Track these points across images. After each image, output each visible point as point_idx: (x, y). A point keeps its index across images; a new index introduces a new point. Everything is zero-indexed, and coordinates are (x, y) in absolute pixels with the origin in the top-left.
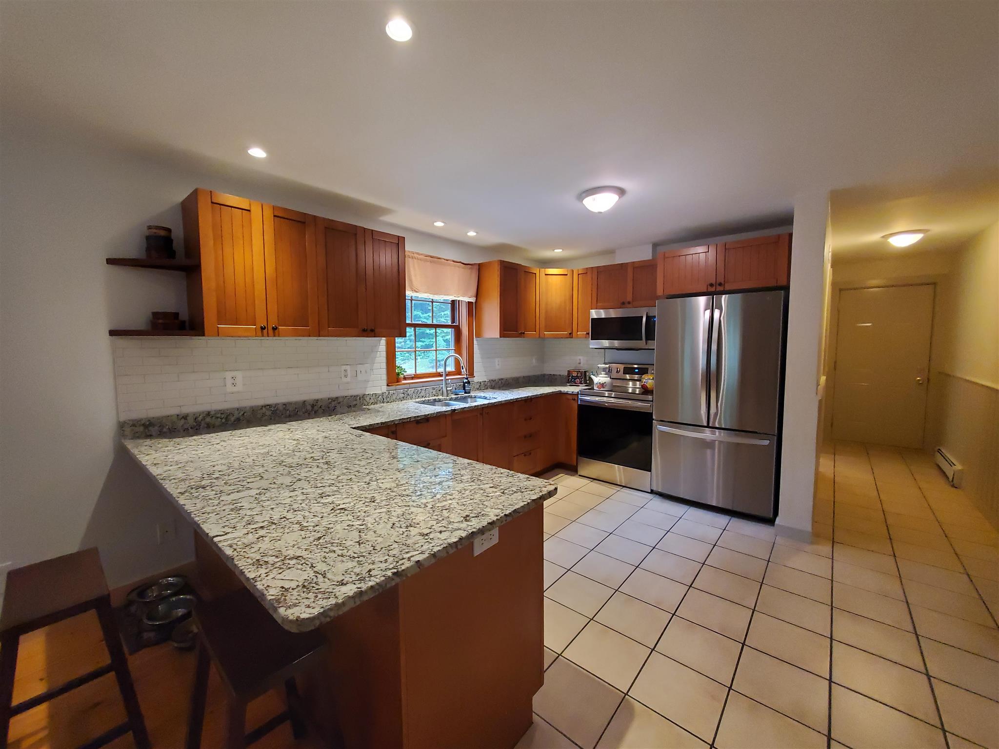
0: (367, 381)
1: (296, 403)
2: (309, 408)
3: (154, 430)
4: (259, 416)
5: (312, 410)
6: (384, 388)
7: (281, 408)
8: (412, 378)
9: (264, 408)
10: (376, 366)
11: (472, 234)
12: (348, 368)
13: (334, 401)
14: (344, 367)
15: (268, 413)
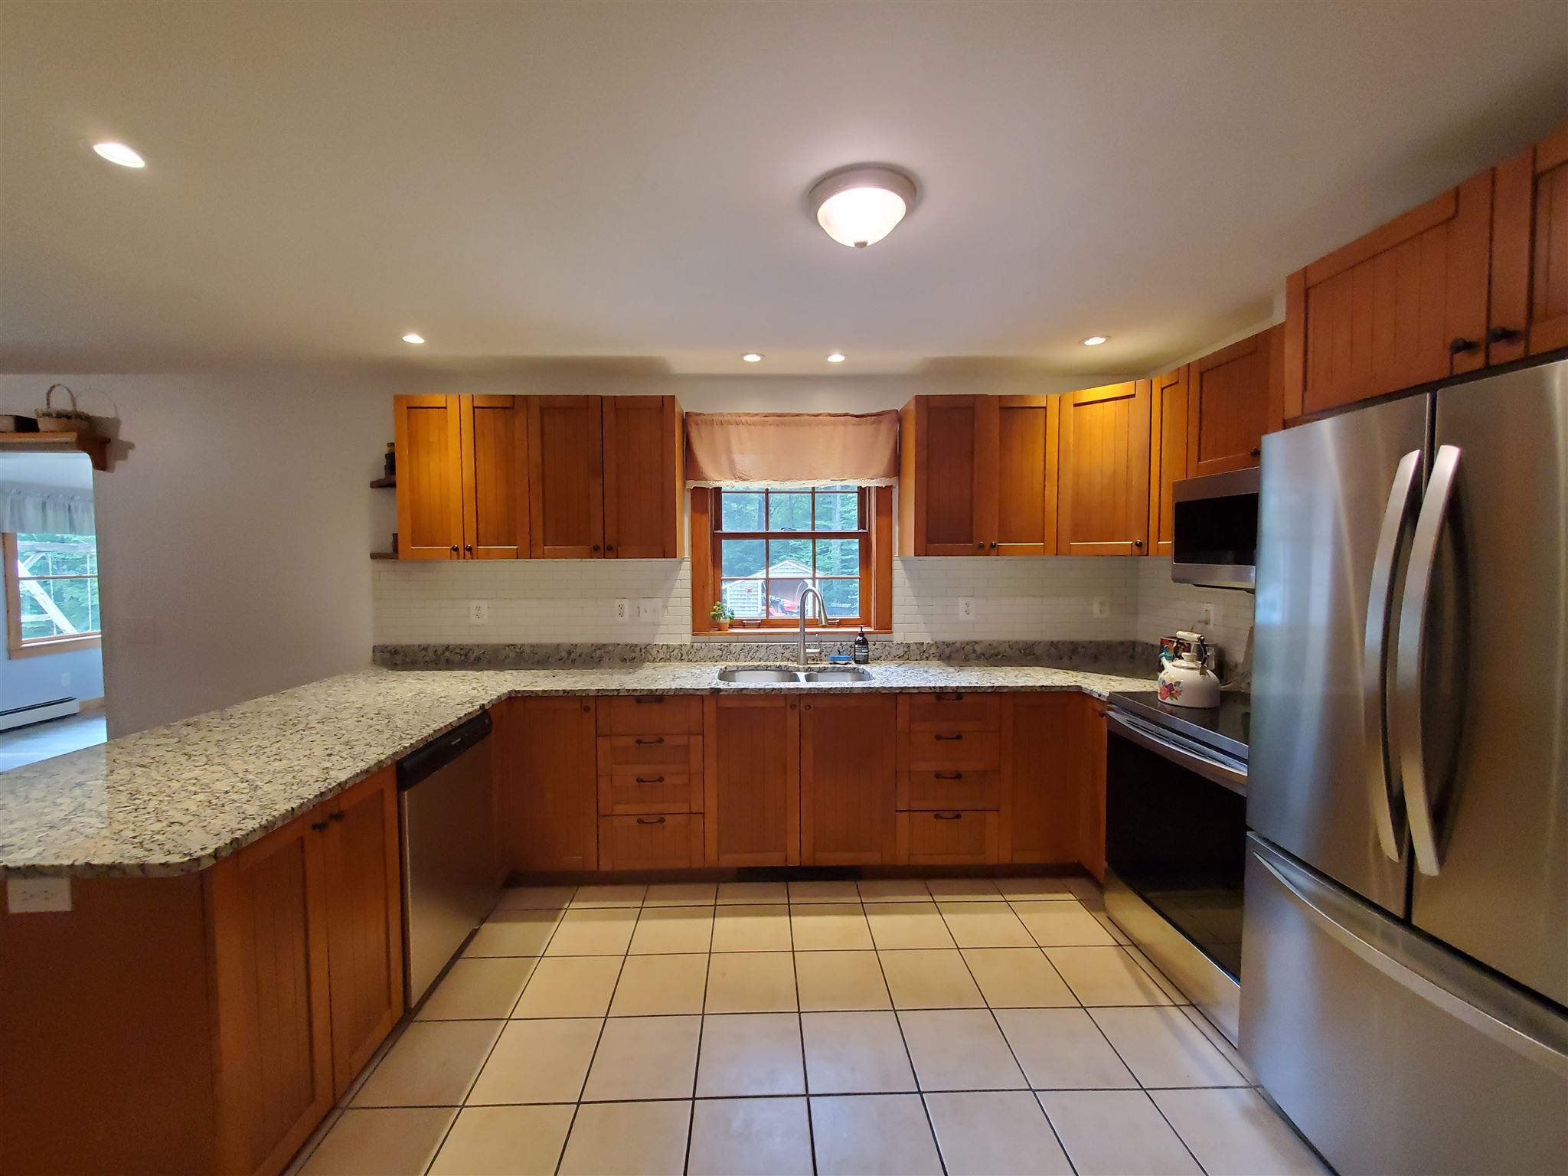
0: (657, 625)
1: (546, 646)
2: (564, 654)
3: (398, 659)
4: (502, 657)
5: (568, 658)
6: (687, 638)
7: (528, 650)
8: (759, 626)
9: (507, 648)
10: (672, 601)
11: (836, 358)
12: (626, 603)
13: (599, 649)
14: (618, 602)
15: (512, 655)
